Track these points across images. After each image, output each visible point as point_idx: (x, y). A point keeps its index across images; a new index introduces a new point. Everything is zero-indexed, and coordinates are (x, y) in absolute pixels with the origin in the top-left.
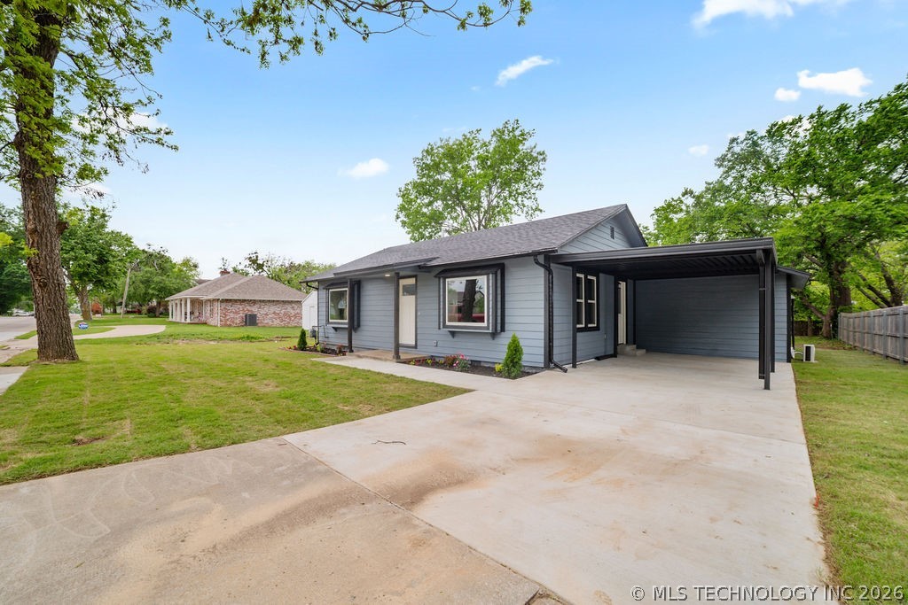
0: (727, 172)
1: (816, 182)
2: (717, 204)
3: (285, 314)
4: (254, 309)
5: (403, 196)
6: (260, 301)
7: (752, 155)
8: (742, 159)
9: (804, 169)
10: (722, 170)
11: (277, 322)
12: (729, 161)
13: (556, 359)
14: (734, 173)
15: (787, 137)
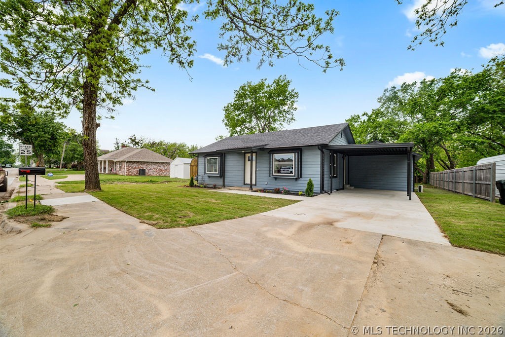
0: (383, 105)
1: (420, 112)
2: (378, 120)
3: (160, 169)
4: (144, 167)
5: (226, 110)
6: (147, 162)
7: (394, 98)
8: (390, 100)
9: (415, 107)
10: (381, 104)
11: (155, 174)
12: (384, 100)
13: (325, 189)
14: (385, 106)
15: (409, 91)
